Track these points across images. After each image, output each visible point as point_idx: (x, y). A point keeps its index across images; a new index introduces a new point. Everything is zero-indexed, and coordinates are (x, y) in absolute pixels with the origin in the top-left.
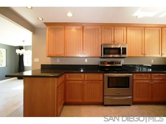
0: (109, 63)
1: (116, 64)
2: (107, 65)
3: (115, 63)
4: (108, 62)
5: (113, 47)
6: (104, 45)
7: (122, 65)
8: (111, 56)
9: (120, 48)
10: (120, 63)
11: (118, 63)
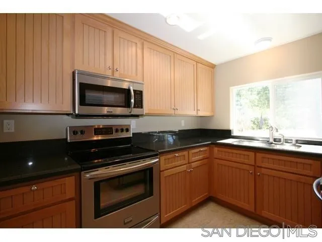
0: (98, 131)
1: (120, 133)
2: (95, 138)
3: (117, 131)
4: (95, 129)
5: (109, 84)
6: (81, 73)
7: (133, 134)
8: (106, 110)
9: (129, 90)
10: (127, 130)
11: (122, 130)
